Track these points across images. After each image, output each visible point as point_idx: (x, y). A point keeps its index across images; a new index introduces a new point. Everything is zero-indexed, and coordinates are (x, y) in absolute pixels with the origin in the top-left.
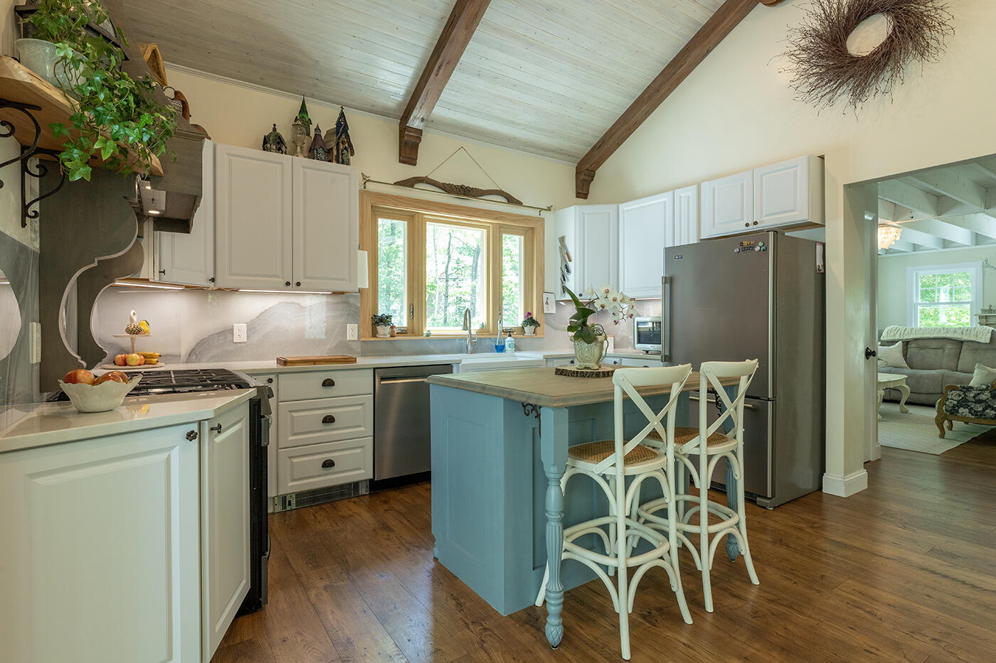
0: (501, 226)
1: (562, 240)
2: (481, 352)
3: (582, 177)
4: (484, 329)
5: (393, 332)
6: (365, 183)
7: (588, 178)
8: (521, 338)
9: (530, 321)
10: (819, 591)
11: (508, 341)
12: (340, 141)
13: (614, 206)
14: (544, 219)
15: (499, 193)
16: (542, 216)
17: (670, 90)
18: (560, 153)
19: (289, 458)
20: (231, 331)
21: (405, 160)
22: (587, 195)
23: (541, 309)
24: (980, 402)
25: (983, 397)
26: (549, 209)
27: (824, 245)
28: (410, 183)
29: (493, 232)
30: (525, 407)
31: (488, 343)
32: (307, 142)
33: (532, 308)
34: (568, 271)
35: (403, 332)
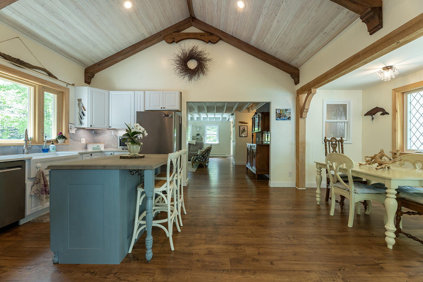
0: (44, 87)
1: (80, 100)
3: (89, 75)
7: (91, 76)
9: (61, 136)
10: (199, 210)
11: (52, 147)
13: (108, 91)
14: (69, 89)
15: (44, 70)
16: (68, 87)
17: (132, 55)
18: (78, 61)
22: (90, 83)
23: (68, 131)
24: (200, 158)
25: (200, 157)
26: (73, 85)
27: (181, 117)
29: (39, 90)
30: (131, 172)
31: (38, 148)
34: (84, 115)
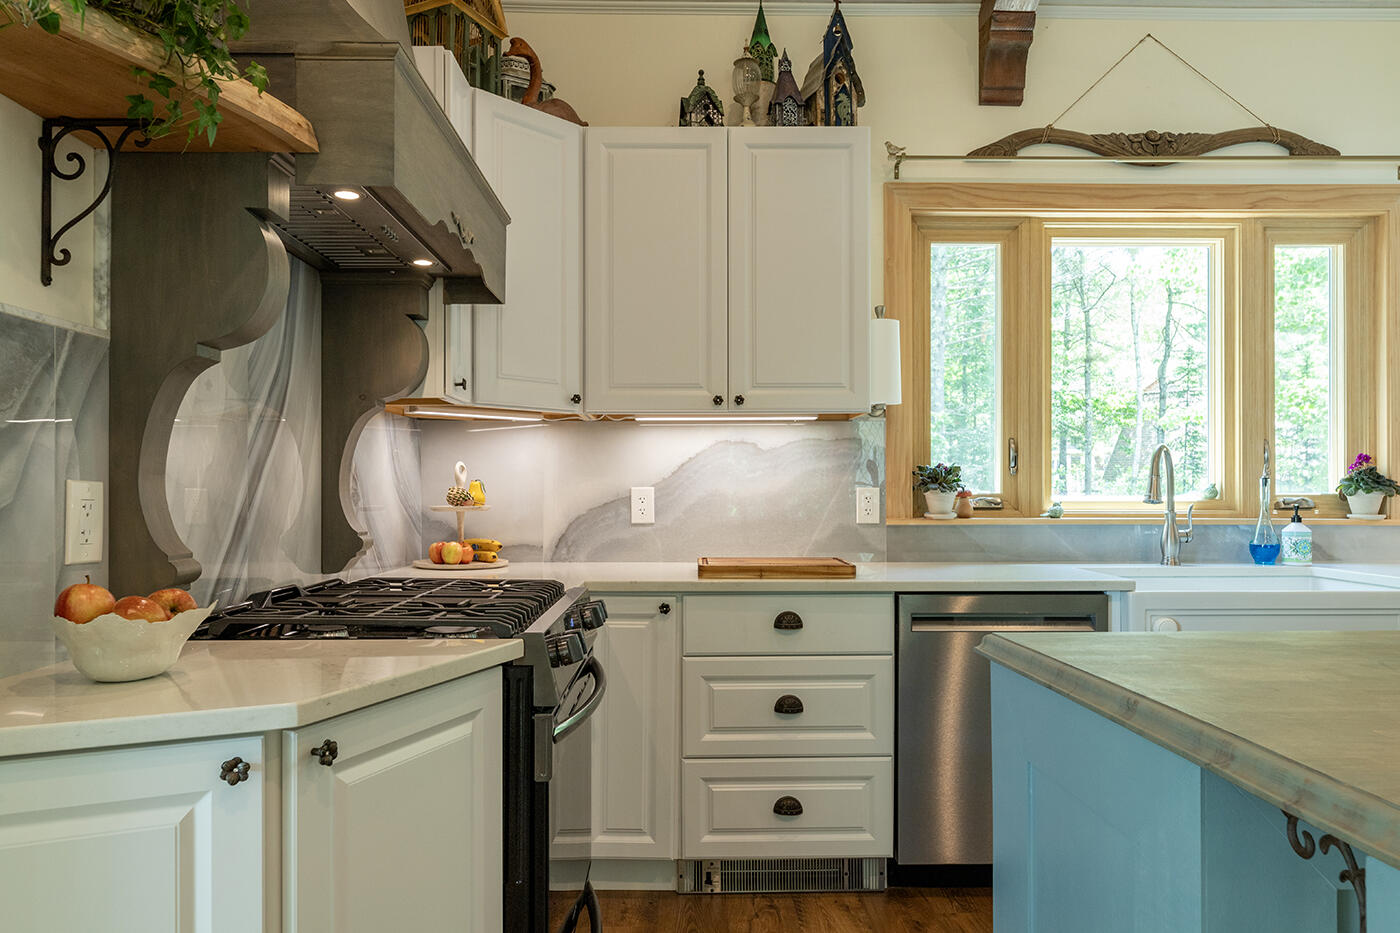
0: (1267, 226)
2: (1205, 561)
4: (1216, 501)
5: (964, 505)
6: (897, 167)
8: (1338, 526)
9: (1366, 476)
11: (1291, 534)
12: (833, 76)
19: (706, 780)
20: (627, 500)
21: (996, 95)
28: (1007, 148)
31: (1231, 537)
32: (766, 92)
33: (1374, 445)
35: (991, 507)
